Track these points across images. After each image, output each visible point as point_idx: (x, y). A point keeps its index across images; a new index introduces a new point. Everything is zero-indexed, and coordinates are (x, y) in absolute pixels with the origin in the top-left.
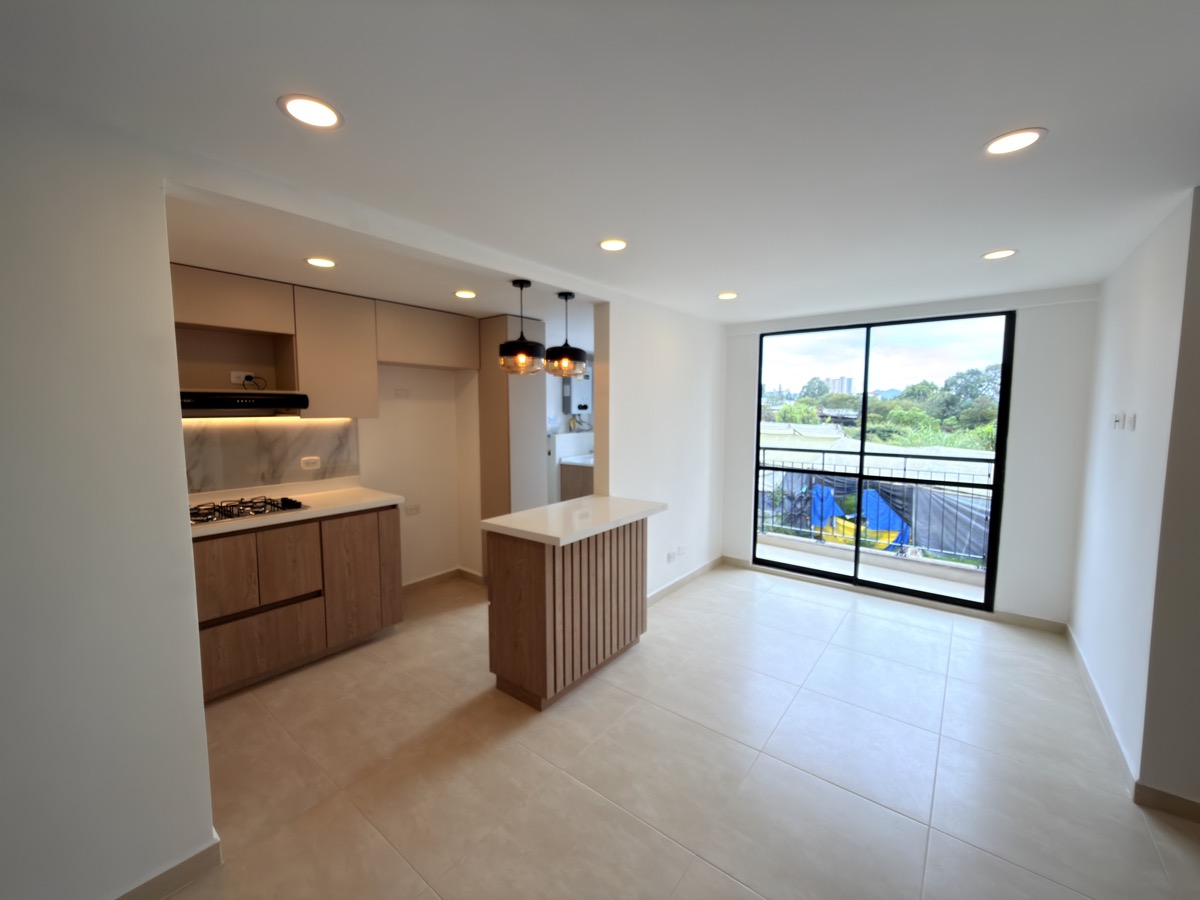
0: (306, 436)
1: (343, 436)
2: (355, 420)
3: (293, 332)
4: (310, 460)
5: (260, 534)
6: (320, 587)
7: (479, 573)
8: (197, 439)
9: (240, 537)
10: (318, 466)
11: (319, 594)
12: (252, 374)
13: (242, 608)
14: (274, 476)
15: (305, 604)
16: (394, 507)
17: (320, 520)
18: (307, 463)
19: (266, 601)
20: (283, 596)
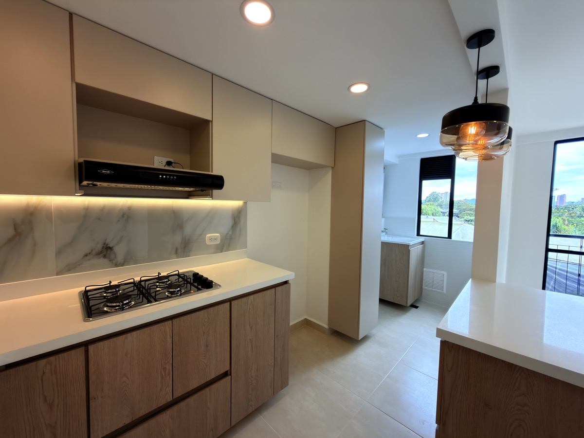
0: (212, 215)
1: (238, 217)
2: (245, 203)
3: (209, 118)
4: (213, 237)
5: (176, 321)
6: (227, 368)
7: (326, 326)
8: (123, 216)
9: (156, 327)
10: (218, 242)
11: (226, 374)
12: (172, 160)
13: (154, 406)
14: (185, 249)
15: (214, 386)
16: (286, 282)
17: (230, 300)
18: (211, 239)
19: (178, 394)
20: (195, 384)
